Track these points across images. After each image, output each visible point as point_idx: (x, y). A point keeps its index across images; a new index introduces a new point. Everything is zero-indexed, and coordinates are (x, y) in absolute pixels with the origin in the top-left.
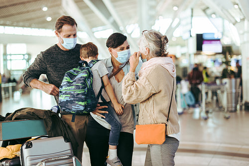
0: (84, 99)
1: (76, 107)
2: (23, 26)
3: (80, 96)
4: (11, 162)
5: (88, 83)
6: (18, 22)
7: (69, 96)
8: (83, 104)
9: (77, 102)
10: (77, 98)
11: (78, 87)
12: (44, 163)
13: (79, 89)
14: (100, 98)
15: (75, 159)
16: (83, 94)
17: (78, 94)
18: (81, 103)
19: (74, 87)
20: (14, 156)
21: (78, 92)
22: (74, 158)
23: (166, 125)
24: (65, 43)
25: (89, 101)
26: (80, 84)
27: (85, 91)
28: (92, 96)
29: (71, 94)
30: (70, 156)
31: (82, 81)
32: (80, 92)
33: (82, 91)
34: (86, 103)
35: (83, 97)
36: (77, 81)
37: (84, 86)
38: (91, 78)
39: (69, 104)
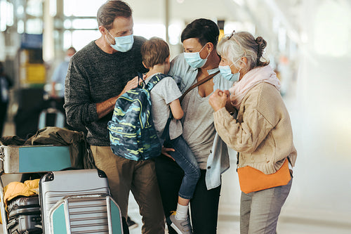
0: (136, 147)
1: (129, 156)
3: (131, 142)
4: (28, 201)
5: (143, 121)
7: (119, 140)
8: (136, 153)
9: (128, 150)
10: (127, 144)
11: (127, 129)
12: (66, 201)
13: (129, 132)
15: (110, 200)
16: (135, 140)
17: (129, 139)
18: (133, 151)
19: (122, 129)
20: (31, 193)
21: (128, 137)
22: (107, 198)
24: (118, 44)
25: (147, 146)
26: (130, 125)
27: (138, 135)
28: (151, 137)
29: (120, 138)
30: (104, 195)
31: (133, 120)
32: (130, 137)
33: (133, 136)
34: (141, 150)
35: (135, 143)
36: (128, 118)
37: (135, 127)
38: (148, 111)
39: (120, 150)
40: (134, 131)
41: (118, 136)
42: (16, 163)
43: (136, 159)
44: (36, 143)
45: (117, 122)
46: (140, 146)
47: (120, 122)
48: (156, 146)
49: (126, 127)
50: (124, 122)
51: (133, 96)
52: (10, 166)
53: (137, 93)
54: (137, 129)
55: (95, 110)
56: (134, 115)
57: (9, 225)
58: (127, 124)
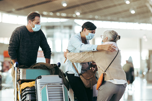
2: (111, 20)
4: (30, 88)
6: (105, 16)
22: (63, 85)
24: (35, 28)
30: (61, 84)
42: (25, 76)
44: (34, 68)
52: (23, 76)
57: (22, 99)
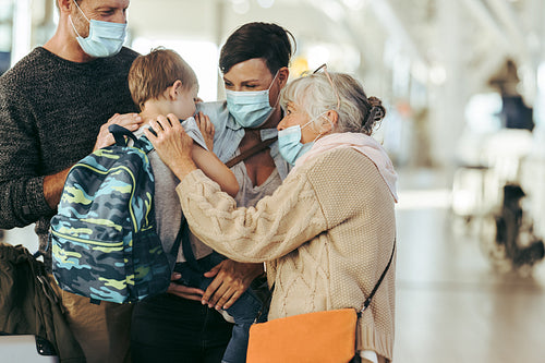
0: (122, 272)
1: (102, 294)
3: (109, 261)
5: (137, 214)
7: (79, 256)
8: (120, 285)
9: (101, 279)
10: (100, 266)
11: (101, 234)
13: (106, 239)
14: (181, 251)
16: (119, 256)
17: (104, 256)
18: (112, 283)
19: (90, 232)
21: (104, 250)
23: (359, 315)
24: (93, 36)
25: (143, 271)
26: (108, 223)
27: (126, 246)
28: (152, 251)
29: (84, 252)
31: (114, 212)
32: (109, 251)
33: (114, 247)
34: (130, 279)
35: (118, 265)
36: (101, 207)
37: (119, 228)
38: (148, 195)
39: (80, 280)
40: (119, 237)
41: (79, 249)
43: (119, 299)
45: (74, 216)
46: (129, 269)
47: (83, 218)
48: (160, 270)
49: (100, 229)
50: (92, 218)
51: (109, 163)
53: (117, 157)
54: (125, 232)
55: (40, 189)
56: (117, 202)
58: (100, 222)
